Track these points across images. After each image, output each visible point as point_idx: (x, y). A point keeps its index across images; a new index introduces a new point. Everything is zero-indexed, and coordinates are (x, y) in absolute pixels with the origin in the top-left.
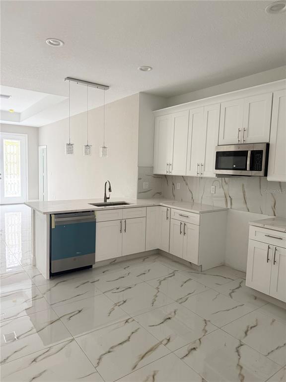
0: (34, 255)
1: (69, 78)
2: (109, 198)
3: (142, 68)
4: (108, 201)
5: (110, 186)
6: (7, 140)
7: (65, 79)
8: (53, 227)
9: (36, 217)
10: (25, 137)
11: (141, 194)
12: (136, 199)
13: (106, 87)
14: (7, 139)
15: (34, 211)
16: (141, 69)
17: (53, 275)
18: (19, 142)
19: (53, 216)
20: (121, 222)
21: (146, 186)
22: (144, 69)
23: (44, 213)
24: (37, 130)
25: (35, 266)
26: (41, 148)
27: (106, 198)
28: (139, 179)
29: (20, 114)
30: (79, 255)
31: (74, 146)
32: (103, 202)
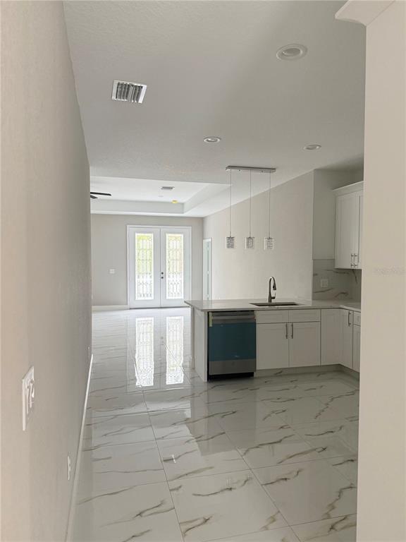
0: (193, 357)
1: (230, 167)
2: (274, 298)
3: (310, 147)
4: (273, 301)
5: (275, 284)
6: (170, 235)
7: (227, 168)
8: (211, 325)
9: (196, 316)
10: (188, 230)
11: (318, 293)
12: (311, 300)
13: (272, 170)
14: (171, 233)
15: (193, 309)
16: (308, 149)
17: (211, 378)
18: (182, 236)
19: (210, 314)
20: (287, 326)
21: (324, 283)
22: (312, 148)
23: (202, 310)
24: (201, 221)
25: (194, 369)
26: (206, 241)
27: (271, 298)
28: (315, 275)
29: (183, 204)
30: (237, 359)
31: (235, 239)
32: (267, 302)
